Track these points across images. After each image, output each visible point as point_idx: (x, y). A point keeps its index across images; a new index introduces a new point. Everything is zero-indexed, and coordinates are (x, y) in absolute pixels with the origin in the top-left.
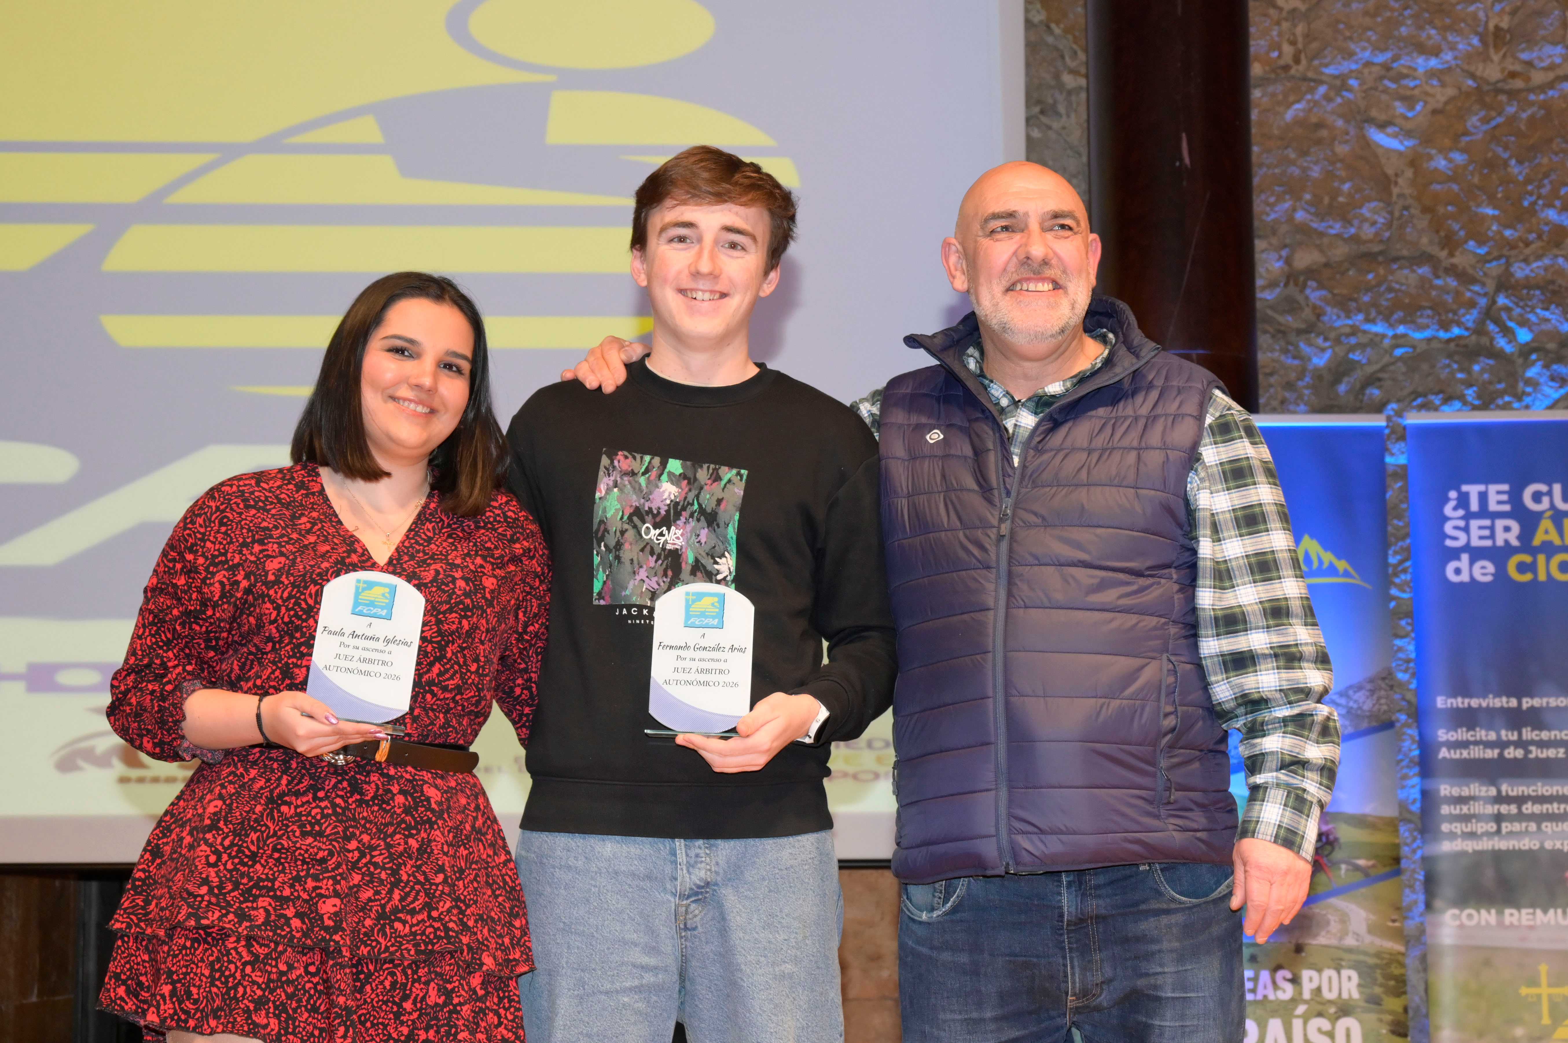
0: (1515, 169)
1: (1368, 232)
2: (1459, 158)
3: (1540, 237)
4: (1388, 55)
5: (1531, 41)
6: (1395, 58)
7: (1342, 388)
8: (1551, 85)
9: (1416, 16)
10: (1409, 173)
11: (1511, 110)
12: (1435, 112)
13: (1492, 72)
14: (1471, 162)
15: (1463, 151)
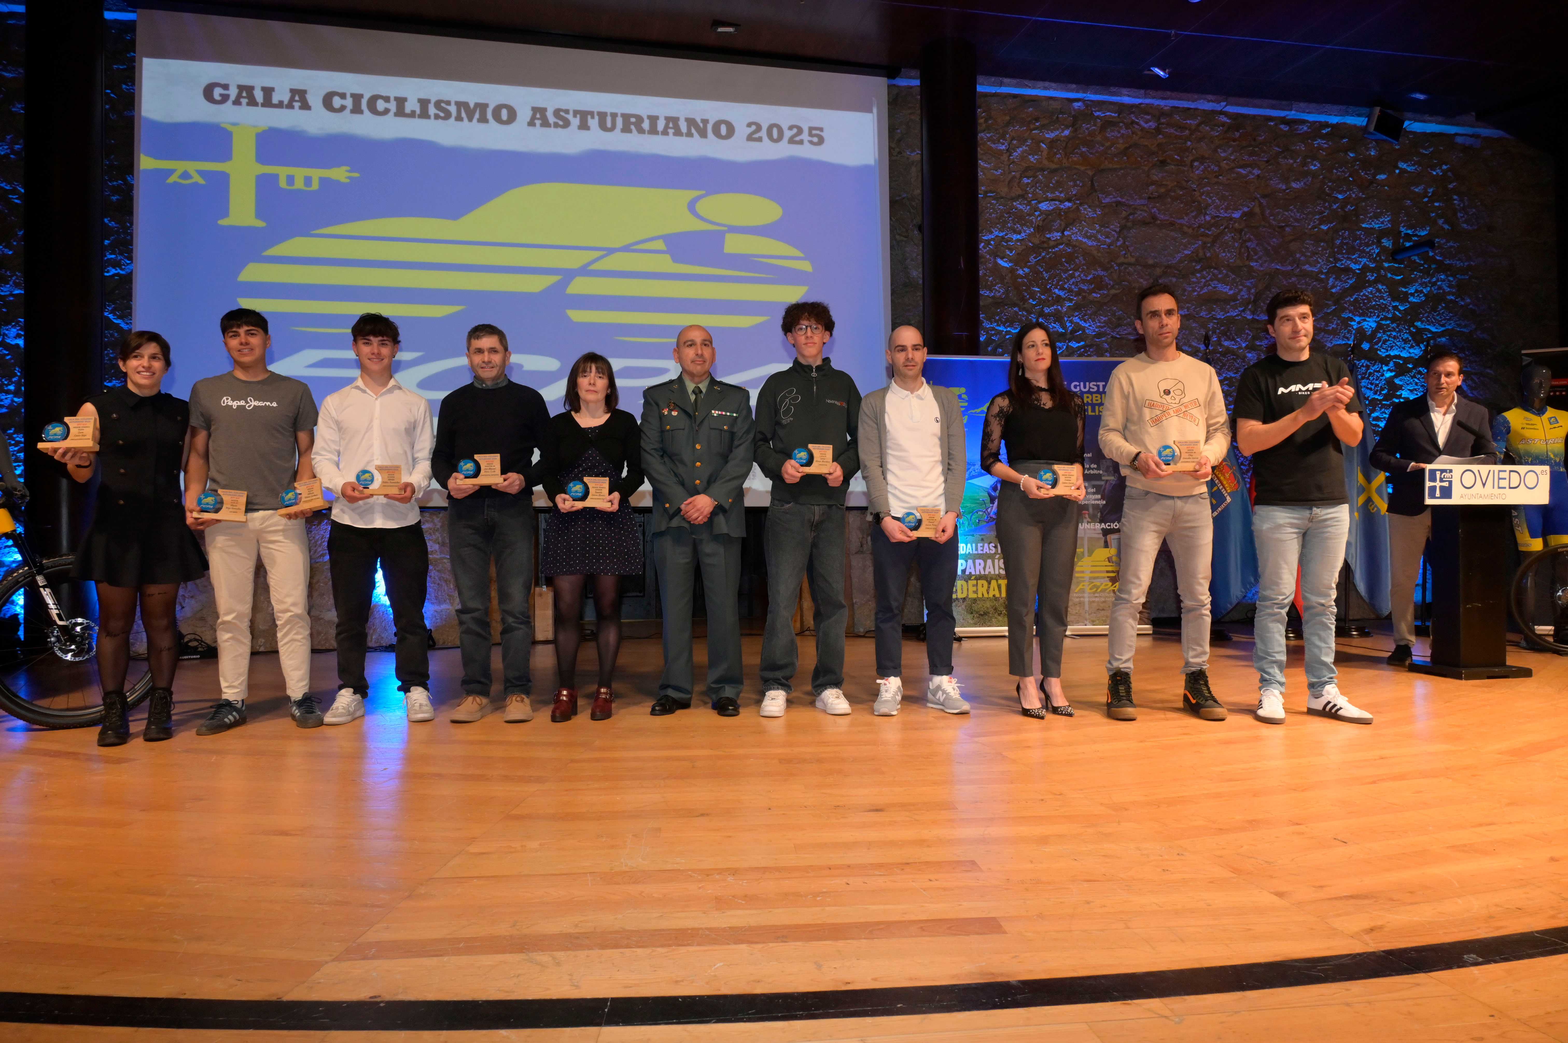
0: (1046, 275)
1: (998, 294)
2: (1027, 270)
3: (1053, 299)
4: (1004, 233)
5: (1050, 231)
6: (1006, 235)
7: (989, 349)
8: (1056, 246)
9: (1013, 220)
10: (1010, 275)
11: (1043, 254)
12: (1018, 254)
13: (1037, 241)
14: (1031, 271)
15: (1028, 268)
